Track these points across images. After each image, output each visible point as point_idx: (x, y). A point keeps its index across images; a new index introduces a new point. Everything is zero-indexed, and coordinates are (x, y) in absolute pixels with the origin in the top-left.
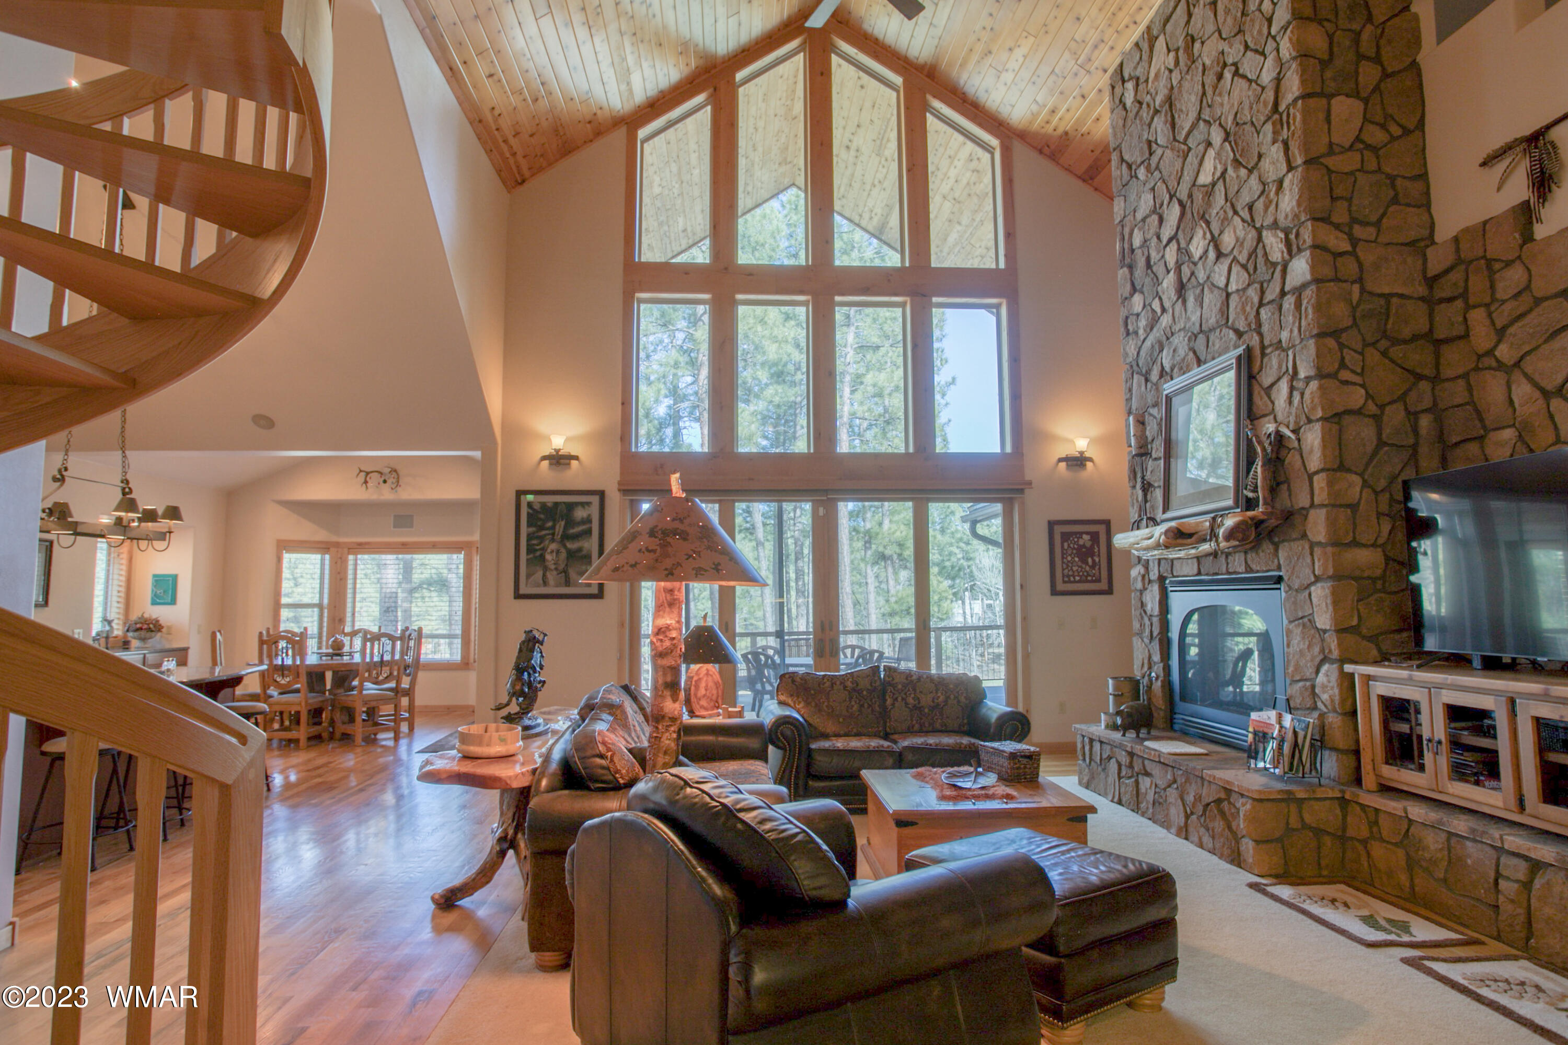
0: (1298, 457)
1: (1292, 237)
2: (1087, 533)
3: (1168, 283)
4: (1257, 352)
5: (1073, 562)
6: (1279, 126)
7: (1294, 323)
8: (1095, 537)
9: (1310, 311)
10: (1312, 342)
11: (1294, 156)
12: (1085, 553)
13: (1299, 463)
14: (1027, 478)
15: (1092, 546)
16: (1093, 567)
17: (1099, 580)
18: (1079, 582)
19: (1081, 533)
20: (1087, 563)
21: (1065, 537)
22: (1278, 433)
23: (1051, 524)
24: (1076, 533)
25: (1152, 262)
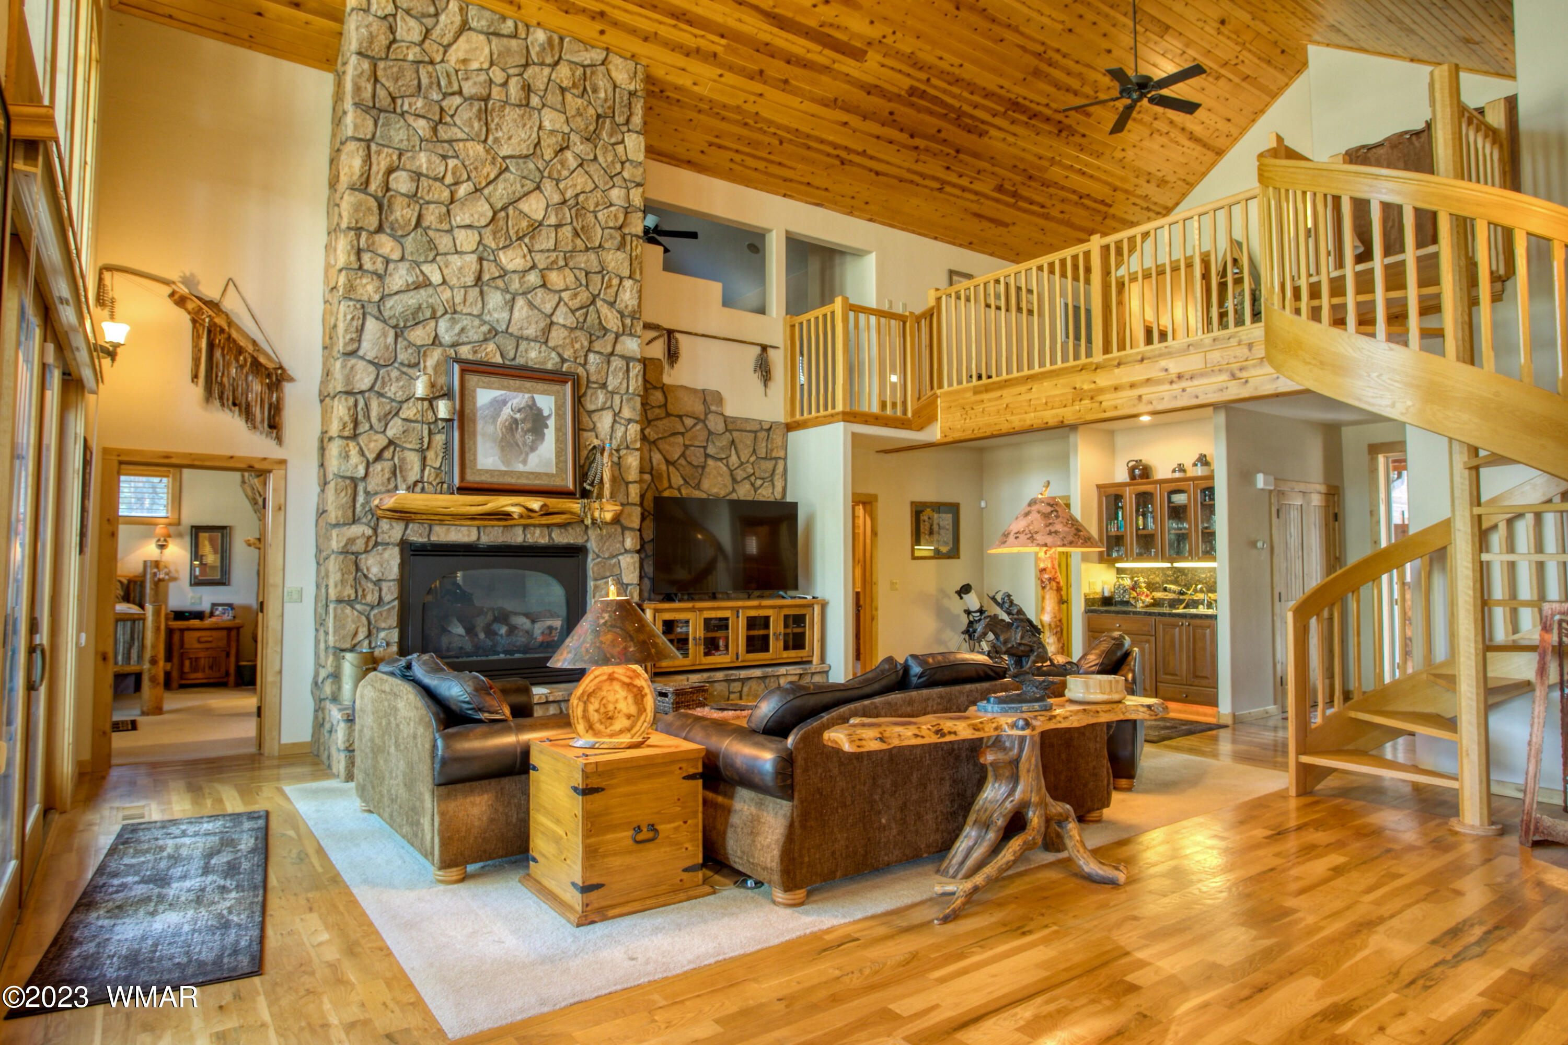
1: (628, 321)
3: (464, 264)
4: (584, 382)
7: (622, 379)
9: (639, 380)
10: (638, 399)
11: (635, 271)
13: (616, 472)
25: (425, 224)
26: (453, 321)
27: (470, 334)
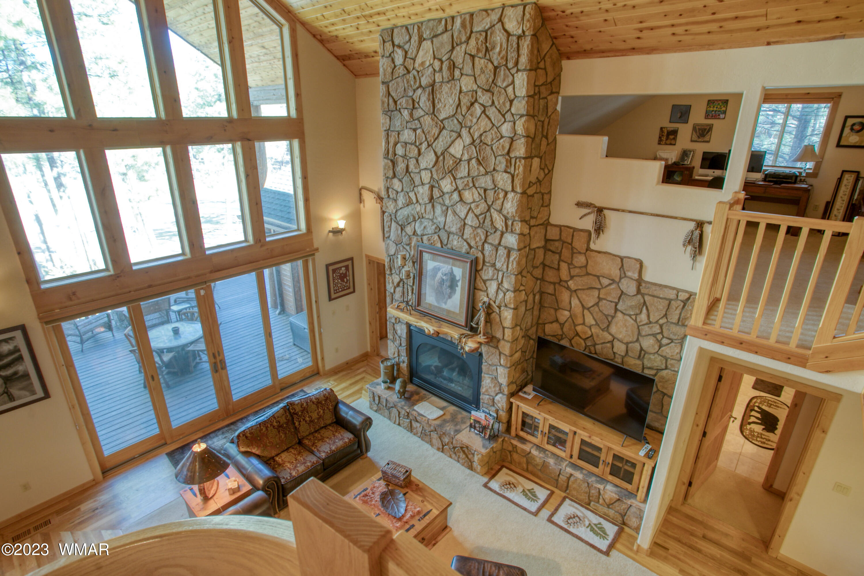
0: (498, 316)
1: (510, 223)
2: (343, 267)
3: (423, 191)
4: (481, 261)
5: (338, 283)
6: (509, 164)
7: (504, 262)
8: (347, 267)
9: (515, 263)
10: (513, 277)
11: (516, 185)
12: (343, 277)
13: (498, 319)
14: (316, 246)
15: (346, 273)
16: (346, 283)
17: (349, 288)
18: (342, 291)
19: (341, 267)
20: (344, 281)
21: (334, 271)
22: (489, 304)
23: (327, 266)
24: (338, 268)
25: (410, 170)
26: (421, 223)
27: (428, 229)
